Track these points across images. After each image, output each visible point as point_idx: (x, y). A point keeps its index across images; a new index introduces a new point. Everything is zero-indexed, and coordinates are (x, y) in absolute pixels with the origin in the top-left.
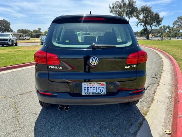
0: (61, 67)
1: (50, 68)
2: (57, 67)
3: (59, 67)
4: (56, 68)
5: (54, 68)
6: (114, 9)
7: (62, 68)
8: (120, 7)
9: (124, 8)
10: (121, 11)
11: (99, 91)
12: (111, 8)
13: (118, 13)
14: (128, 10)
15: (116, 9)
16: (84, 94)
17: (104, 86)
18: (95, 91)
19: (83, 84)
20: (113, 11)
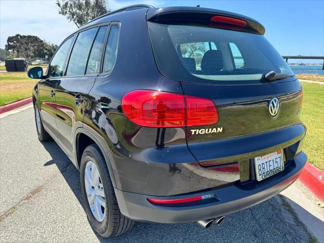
0: (219, 129)
1: (193, 134)
2: (210, 130)
3: (215, 129)
4: (208, 131)
5: (204, 132)
6: (68, 9)
7: (221, 131)
8: (80, 7)
9: (88, 9)
10: (81, 13)
11: (276, 166)
12: (61, 6)
13: (77, 17)
14: (94, 14)
15: (72, 10)
16: (259, 178)
17: (282, 155)
18: (272, 168)
19: (256, 159)
20: (66, 13)
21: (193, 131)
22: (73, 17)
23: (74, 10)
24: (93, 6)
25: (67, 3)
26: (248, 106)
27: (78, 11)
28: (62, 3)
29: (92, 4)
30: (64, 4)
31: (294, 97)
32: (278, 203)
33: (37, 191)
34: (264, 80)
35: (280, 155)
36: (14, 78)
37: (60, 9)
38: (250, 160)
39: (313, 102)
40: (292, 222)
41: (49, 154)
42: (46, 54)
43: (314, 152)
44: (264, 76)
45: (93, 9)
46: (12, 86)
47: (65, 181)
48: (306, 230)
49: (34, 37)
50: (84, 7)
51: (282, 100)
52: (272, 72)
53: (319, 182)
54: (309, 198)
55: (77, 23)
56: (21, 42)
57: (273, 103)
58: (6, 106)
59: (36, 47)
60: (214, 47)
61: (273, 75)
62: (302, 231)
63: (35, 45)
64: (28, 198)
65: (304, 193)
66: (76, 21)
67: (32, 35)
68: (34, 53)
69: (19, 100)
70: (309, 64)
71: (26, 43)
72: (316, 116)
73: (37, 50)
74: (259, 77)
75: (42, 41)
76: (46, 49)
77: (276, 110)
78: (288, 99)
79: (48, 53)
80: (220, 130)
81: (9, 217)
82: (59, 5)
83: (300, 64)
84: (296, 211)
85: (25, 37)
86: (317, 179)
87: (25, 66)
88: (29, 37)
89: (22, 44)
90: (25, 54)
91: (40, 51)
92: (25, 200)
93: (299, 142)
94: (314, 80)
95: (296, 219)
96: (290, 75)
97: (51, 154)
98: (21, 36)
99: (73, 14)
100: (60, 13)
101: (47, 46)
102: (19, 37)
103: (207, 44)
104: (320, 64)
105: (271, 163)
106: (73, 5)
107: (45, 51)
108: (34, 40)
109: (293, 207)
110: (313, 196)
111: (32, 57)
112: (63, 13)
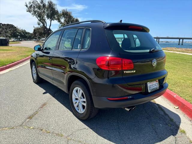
1: (125, 73)
3: (132, 71)
4: (130, 72)
5: (128, 72)
8: (39, 7)
9: (45, 9)
10: (40, 11)
11: (156, 87)
12: (28, 7)
13: (38, 13)
14: (48, 12)
15: (35, 9)
16: (149, 91)
17: (158, 83)
18: (154, 88)
19: (148, 83)
20: (31, 11)
21: (125, 72)
22: (35, 14)
23: (36, 9)
24: (48, 7)
25: (31, 5)
26: (143, 63)
27: (38, 10)
28: (29, 5)
29: (47, 6)
30: (30, 5)
31: (162, 59)
32: (157, 107)
33: (44, 104)
34: (150, 52)
35: (157, 83)
36: (3, 50)
37: (27, 9)
38: (146, 83)
39: (173, 62)
40: (163, 114)
41: (42, 89)
42: (18, 35)
43: (173, 86)
44: (150, 50)
45: (48, 9)
46: (5, 55)
47: (56, 100)
48: (169, 117)
49: (11, 25)
50: (42, 8)
51: (158, 61)
52: (153, 49)
53: (175, 98)
54: (170, 105)
55: (38, 17)
56: (3, 28)
57: (154, 61)
58: (7, 66)
59: (12, 31)
60: (126, 36)
61: (154, 50)
62: (167, 117)
63: (11, 30)
64: (41, 108)
65: (168, 103)
66: (37, 16)
67: (10, 24)
68: (11, 34)
69: (13, 63)
70: (171, 42)
71: (6, 28)
72: (174, 69)
73: (13, 33)
74: (148, 51)
75: (16, 27)
76: (18, 32)
77: (155, 64)
78: (159, 60)
79: (19, 34)
80: (134, 71)
81: (36, 115)
82: (27, 6)
83: (166, 42)
84: (165, 110)
85: (5, 25)
86: (174, 97)
87: (8, 42)
88: (8, 25)
89: (3, 29)
90: (5, 35)
91: (15, 33)
92: (40, 108)
93: (165, 77)
94: (174, 51)
95: (165, 113)
96: (160, 50)
97: (44, 89)
98: (2, 24)
99: (35, 12)
100: (27, 11)
101: (19, 30)
102: (1, 25)
103: (123, 35)
104: (177, 42)
105: (154, 86)
106: (35, 7)
107: (17, 34)
108: (11, 26)
109: (163, 108)
110: (172, 105)
111: (9, 37)
112: (29, 11)
